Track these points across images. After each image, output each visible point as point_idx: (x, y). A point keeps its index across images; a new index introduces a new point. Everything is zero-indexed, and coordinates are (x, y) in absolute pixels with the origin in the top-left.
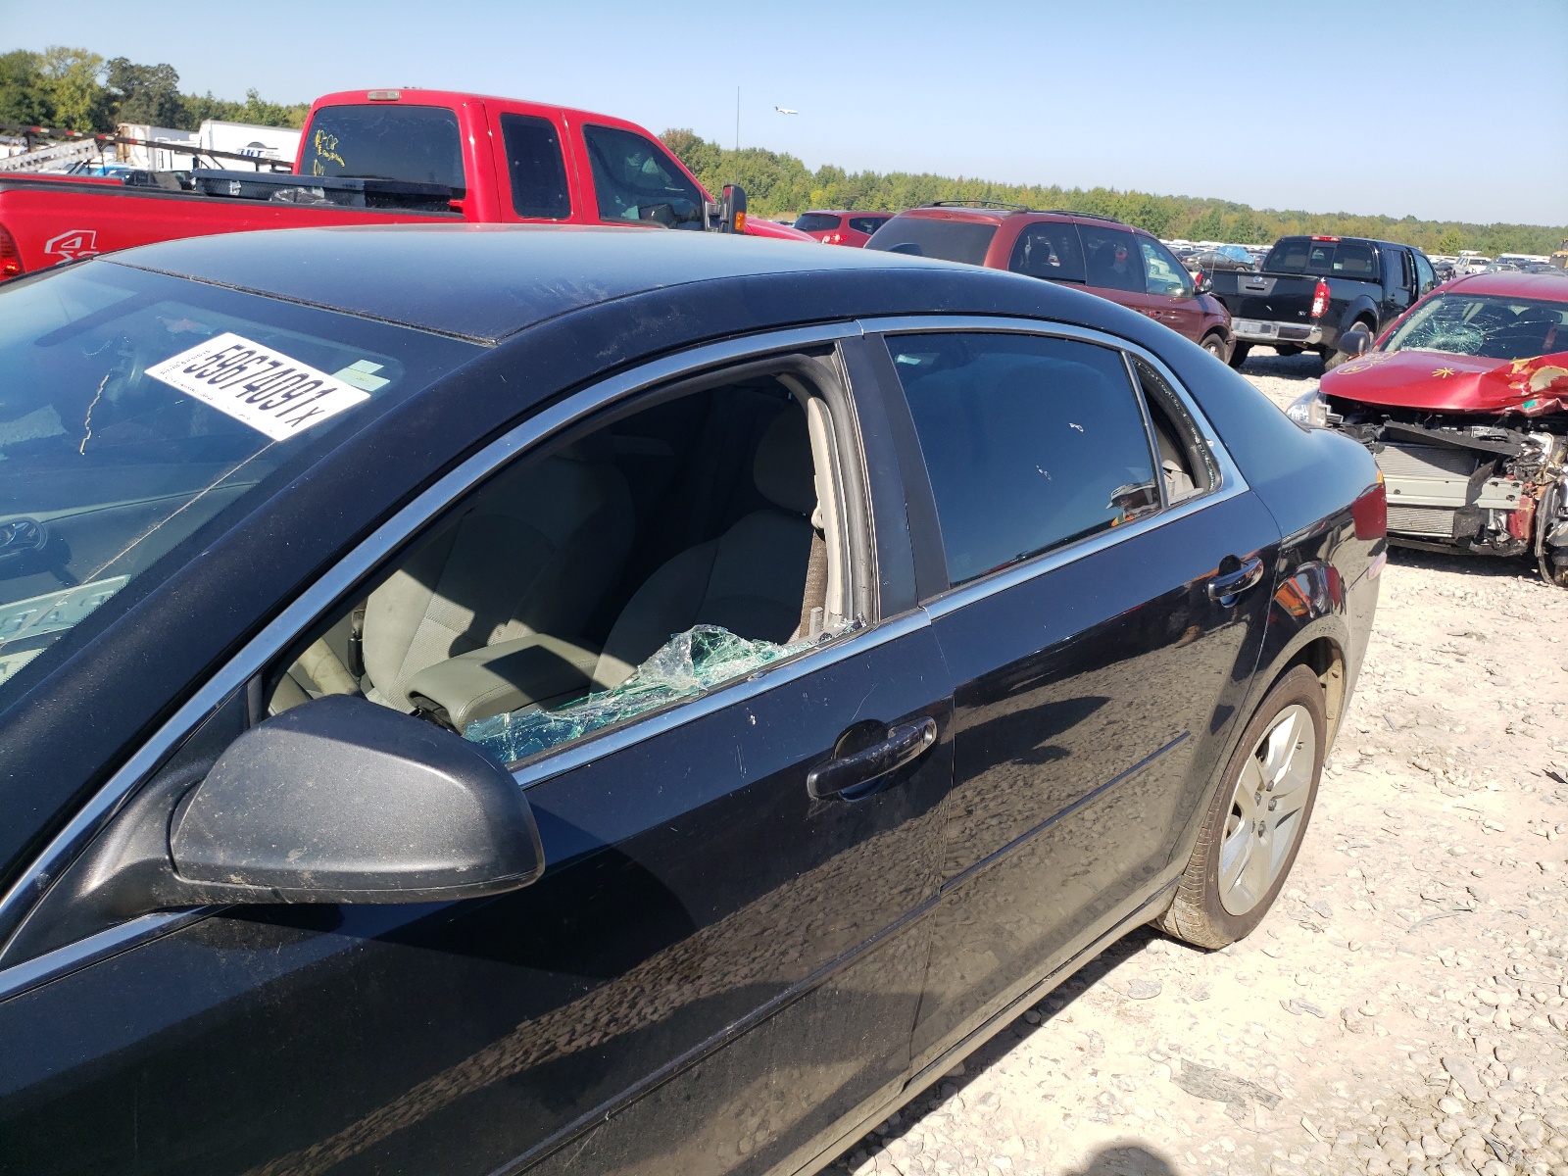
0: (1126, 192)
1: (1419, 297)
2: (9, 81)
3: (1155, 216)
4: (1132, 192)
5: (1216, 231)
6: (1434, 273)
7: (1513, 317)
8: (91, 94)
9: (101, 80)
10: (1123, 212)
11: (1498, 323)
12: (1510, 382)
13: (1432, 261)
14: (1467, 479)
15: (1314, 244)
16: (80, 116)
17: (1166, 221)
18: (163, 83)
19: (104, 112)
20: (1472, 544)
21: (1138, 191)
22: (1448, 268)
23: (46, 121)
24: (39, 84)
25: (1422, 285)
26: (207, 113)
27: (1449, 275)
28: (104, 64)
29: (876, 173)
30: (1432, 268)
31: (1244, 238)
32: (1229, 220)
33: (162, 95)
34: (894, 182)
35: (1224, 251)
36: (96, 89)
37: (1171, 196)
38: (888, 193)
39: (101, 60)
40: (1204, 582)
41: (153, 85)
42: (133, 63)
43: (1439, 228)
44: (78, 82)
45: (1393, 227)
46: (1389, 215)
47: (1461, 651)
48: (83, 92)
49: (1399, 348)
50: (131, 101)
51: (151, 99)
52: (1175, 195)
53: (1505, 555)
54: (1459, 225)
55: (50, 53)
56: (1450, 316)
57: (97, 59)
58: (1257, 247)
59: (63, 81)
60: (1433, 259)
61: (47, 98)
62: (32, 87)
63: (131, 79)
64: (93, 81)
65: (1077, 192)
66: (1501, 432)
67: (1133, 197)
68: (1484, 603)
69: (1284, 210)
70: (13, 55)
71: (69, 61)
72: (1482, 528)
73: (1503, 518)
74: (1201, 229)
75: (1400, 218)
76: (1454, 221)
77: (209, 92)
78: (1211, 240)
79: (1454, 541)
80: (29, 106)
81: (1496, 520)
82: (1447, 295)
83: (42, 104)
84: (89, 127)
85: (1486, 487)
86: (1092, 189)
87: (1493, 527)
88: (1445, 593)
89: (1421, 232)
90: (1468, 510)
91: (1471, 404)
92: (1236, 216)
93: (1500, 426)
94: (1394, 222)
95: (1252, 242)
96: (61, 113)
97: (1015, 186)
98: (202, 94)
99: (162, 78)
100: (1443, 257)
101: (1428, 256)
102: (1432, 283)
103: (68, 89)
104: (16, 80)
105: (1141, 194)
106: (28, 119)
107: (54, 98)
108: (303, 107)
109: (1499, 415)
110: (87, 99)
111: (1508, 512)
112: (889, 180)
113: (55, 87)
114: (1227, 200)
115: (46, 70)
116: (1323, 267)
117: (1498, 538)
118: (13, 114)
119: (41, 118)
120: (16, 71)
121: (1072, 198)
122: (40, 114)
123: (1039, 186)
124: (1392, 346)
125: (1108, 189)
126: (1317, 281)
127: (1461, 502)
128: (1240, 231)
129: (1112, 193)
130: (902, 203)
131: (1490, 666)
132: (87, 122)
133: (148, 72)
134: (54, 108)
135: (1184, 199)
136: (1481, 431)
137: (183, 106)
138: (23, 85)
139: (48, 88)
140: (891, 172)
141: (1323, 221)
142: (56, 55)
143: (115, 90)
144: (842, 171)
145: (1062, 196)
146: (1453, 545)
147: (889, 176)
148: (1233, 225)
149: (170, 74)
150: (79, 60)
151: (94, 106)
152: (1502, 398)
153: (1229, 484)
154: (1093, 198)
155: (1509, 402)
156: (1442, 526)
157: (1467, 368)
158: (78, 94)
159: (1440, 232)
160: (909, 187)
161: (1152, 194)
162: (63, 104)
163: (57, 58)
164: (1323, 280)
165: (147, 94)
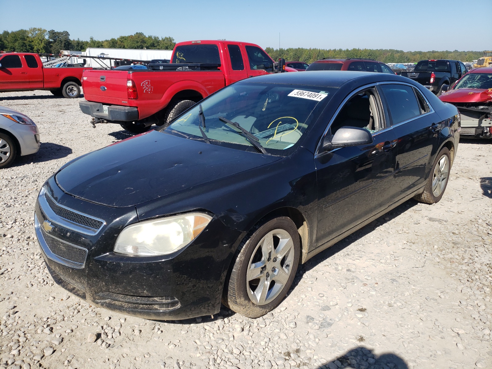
0: (363, 49)
1: (462, 75)
2: (19, 39)
3: (373, 56)
4: (365, 49)
5: (393, 60)
6: (466, 68)
7: (488, 78)
8: (44, 42)
9: (47, 37)
10: (362, 56)
11: (484, 80)
12: (488, 94)
13: (465, 64)
14: (478, 120)
15: (429, 62)
16: (41, 48)
17: (376, 57)
18: (65, 37)
19: (48, 47)
20: (480, 136)
21: (367, 49)
22: (470, 66)
23: (31, 51)
24: (28, 39)
25: (462, 72)
26: (78, 45)
27: (470, 68)
28: (47, 32)
29: (283, 49)
30: (465, 67)
31: (402, 61)
32: (397, 56)
33: (65, 41)
34: (290, 51)
35: (397, 66)
36: (45, 40)
37: (377, 50)
38: (287, 55)
39: (46, 31)
40: (429, 127)
41: (62, 38)
42: (56, 31)
43: (465, 53)
44: (40, 38)
45: (451, 54)
46: (449, 50)
47: (479, 159)
48: (41, 41)
49: (458, 88)
50: (56, 43)
51: (62, 42)
52: (379, 49)
53: (489, 138)
54: (472, 52)
55: (31, 30)
56: (472, 79)
57: (45, 31)
58: (406, 64)
59: (35, 38)
60: (465, 63)
61: (31, 44)
62: (26, 40)
63: (55, 36)
64: (44, 37)
65: (347, 50)
66: (486, 107)
67: (366, 51)
68: (484, 150)
69: (414, 51)
70: (19, 31)
71: (37, 32)
72: (483, 132)
73: (488, 129)
74: (388, 59)
75: (452, 51)
76: (470, 51)
77: (78, 39)
78: (391, 63)
79: (475, 136)
80: (26, 46)
81: (486, 129)
82: (471, 74)
83: (29, 45)
84: (44, 52)
85: (483, 121)
86: (352, 49)
87: (486, 131)
88: (474, 148)
89: (460, 55)
90: (479, 127)
91: (478, 100)
92: (399, 54)
93: (486, 106)
94: (451, 52)
95: (404, 62)
96: (35, 48)
97: (327, 50)
98: (76, 39)
99: (65, 35)
100: (467, 63)
101: (463, 63)
102: (465, 71)
103: (37, 40)
104: (21, 39)
105: (368, 50)
106: (25, 50)
107: (33, 44)
108: (107, 41)
109: (486, 103)
110: (43, 43)
111: (489, 127)
112: (287, 50)
113: (33, 40)
114: (395, 50)
115: (30, 35)
116: (432, 69)
117: (487, 134)
118: (21, 49)
119: (29, 50)
120: (21, 36)
121: (346, 52)
122: (29, 49)
123: (335, 49)
124: (456, 88)
125: (357, 49)
126: (431, 73)
127: (477, 126)
128: (400, 59)
129: (359, 50)
130: (292, 57)
131: (486, 161)
132: (43, 50)
133: (60, 34)
134: (33, 46)
135: (381, 50)
136: (481, 107)
137: (71, 43)
138: (23, 40)
139: (31, 40)
140: (288, 48)
141: (427, 54)
142: (32, 30)
143: (51, 40)
144: (273, 49)
145: (342, 52)
146: (476, 137)
147: (287, 49)
148: (398, 57)
149: (67, 34)
150: (40, 31)
151: (45, 45)
152: (486, 98)
153: (431, 111)
154: (353, 52)
155: (488, 99)
156: (473, 132)
157: (476, 92)
158: (40, 42)
159: (466, 55)
160: (294, 52)
161: (371, 49)
162: (36, 45)
163: (33, 31)
164: (433, 72)
165: (60, 41)
